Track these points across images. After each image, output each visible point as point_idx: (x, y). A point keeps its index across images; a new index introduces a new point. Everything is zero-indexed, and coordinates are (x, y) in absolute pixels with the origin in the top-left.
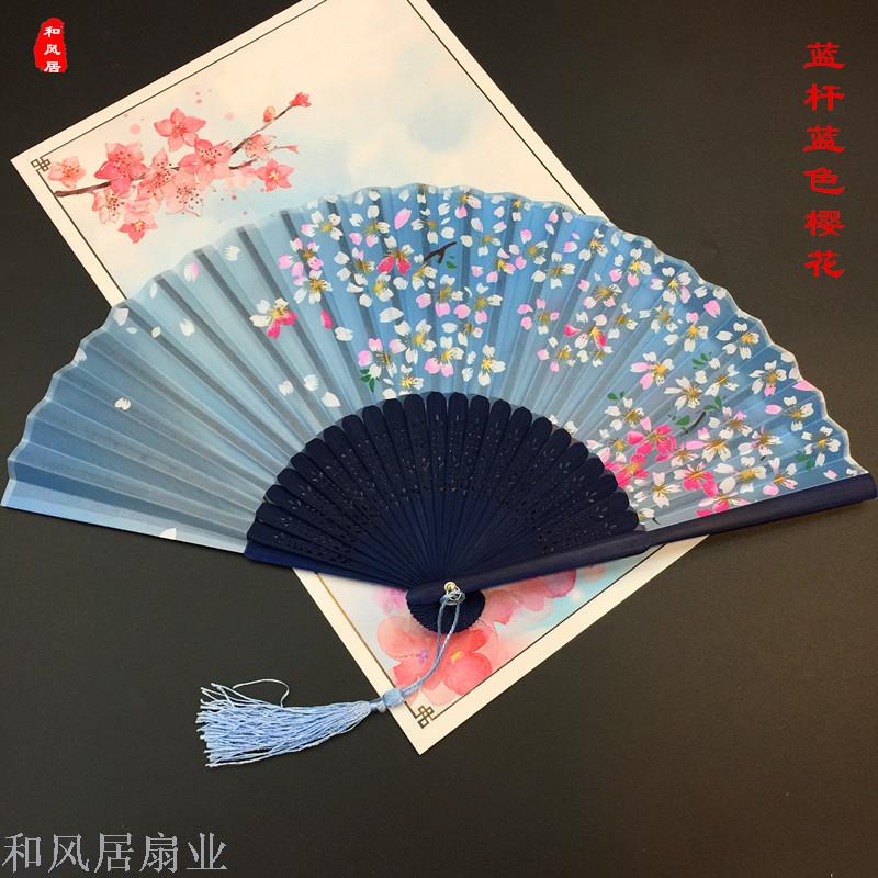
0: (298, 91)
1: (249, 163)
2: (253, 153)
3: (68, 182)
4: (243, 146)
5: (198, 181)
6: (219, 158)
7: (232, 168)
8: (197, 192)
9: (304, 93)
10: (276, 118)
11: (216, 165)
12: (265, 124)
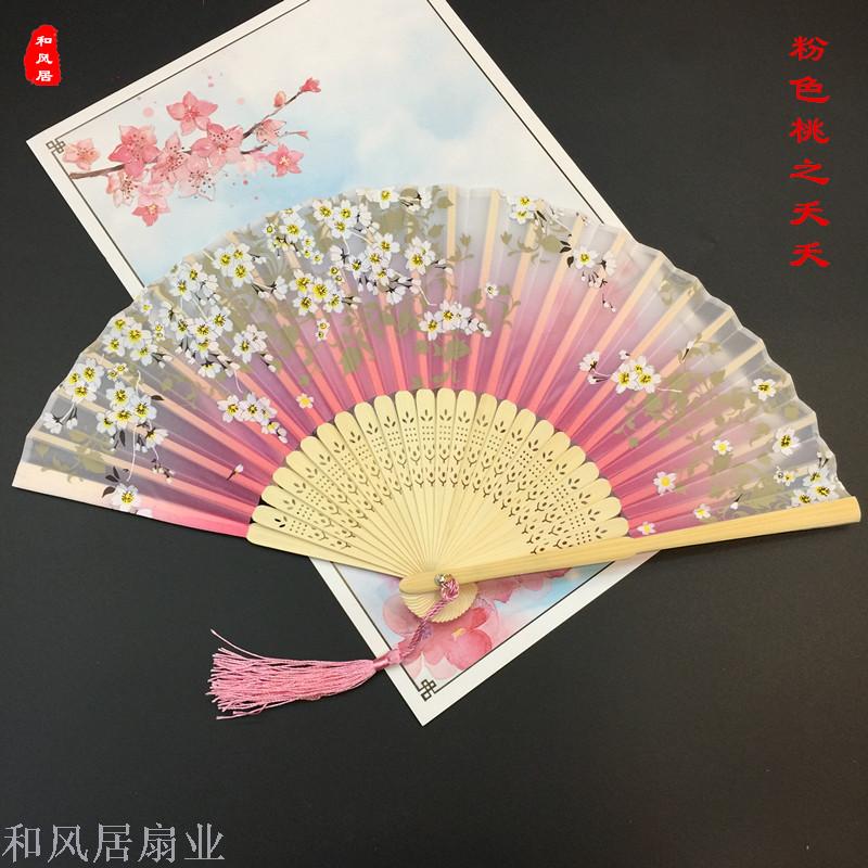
1: (260, 149)
2: (264, 137)
3: (83, 164)
4: (255, 131)
5: (210, 166)
6: (231, 142)
7: (244, 153)
8: (210, 176)
9: (314, 79)
10: (286, 104)
11: (228, 150)
12: (275, 109)
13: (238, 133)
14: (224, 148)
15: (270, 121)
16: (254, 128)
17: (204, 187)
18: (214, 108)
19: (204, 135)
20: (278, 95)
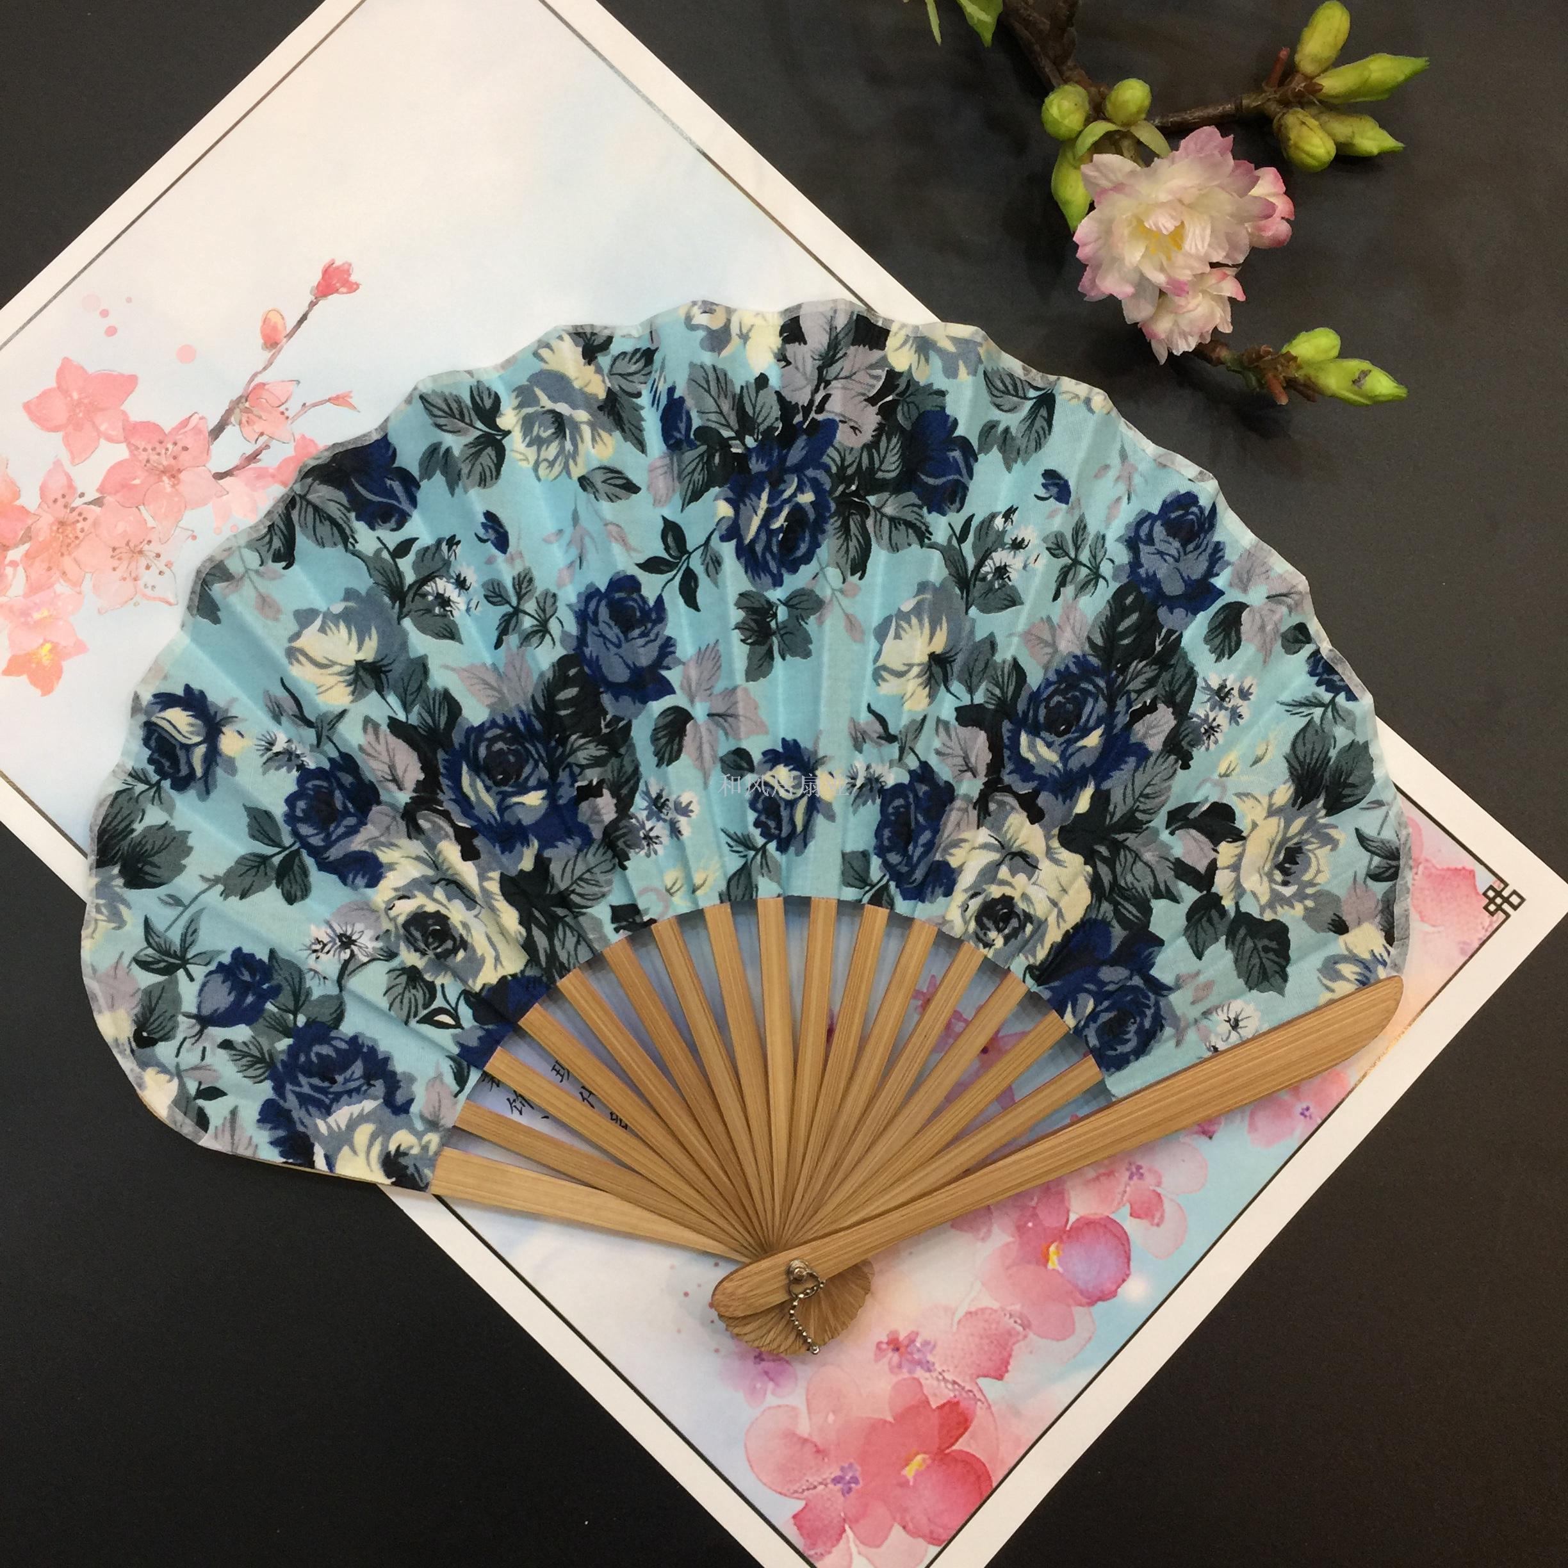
0: (326, 261)
1: (254, 457)
2: (258, 428)
4: (233, 419)
5: (151, 523)
6: (185, 457)
7: (220, 476)
8: (155, 547)
9: (338, 263)
10: (290, 336)
11: (182, 476)
12: (267, 355)
13: (197, 430)
14: (174, 474)
15: (264, 384)
16: (229, 412)
17: (149, 577)
18: (128, 383)
19: (121, 452)
20: (266, 320)
